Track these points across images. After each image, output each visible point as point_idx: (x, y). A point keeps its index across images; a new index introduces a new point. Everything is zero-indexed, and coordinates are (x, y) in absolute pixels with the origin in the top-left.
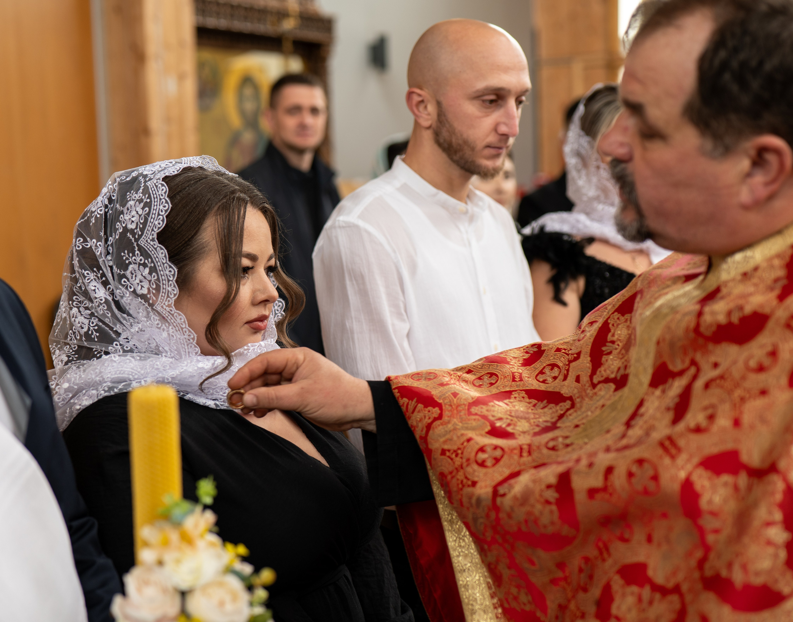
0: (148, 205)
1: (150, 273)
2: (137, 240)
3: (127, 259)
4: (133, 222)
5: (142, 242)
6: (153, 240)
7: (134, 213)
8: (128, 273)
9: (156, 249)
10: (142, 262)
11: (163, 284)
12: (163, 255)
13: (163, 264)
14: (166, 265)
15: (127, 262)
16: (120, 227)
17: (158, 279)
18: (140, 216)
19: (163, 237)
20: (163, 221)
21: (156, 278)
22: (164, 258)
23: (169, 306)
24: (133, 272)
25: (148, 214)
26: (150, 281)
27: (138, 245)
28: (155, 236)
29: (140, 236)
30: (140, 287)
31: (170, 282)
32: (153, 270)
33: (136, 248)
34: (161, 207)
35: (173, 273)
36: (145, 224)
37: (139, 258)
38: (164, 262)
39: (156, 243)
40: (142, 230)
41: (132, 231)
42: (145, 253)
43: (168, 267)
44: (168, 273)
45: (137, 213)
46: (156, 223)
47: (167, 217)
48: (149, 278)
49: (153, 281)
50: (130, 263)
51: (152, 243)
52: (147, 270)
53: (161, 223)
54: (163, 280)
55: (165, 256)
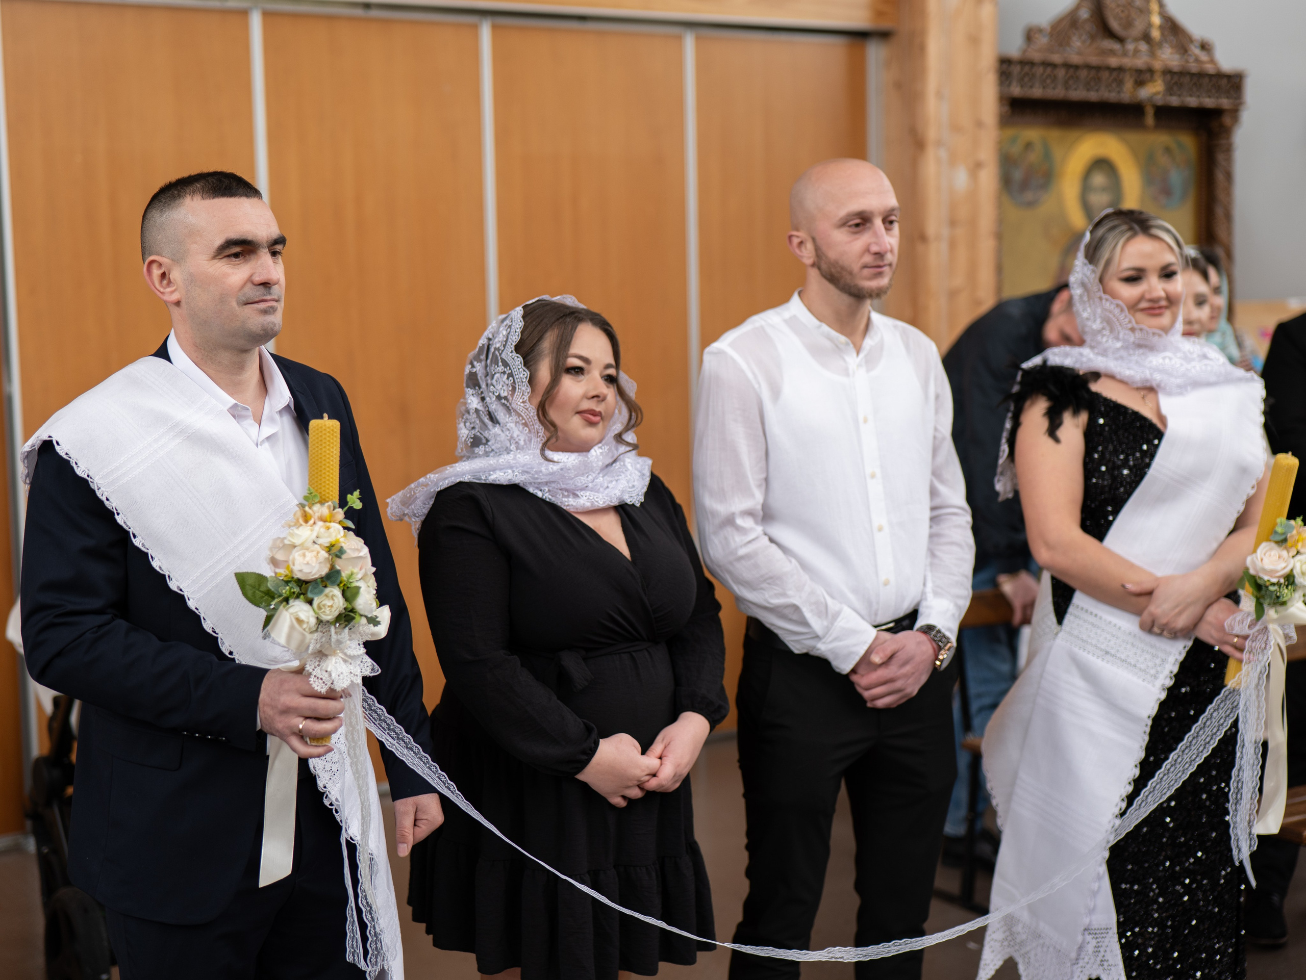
0: (510, 327)
1: (508, 378)
2: (500, 354)
3: (494, 371)
4: (499, 342)
5: (503, 356)
6: (512, 352)
8: (494, 382)
9: (513, 359)
10: (503, 371)
11: (518, 385)
12: (519, 362)
13: (519, 369)
14: (521, 370)
15: (493, 373)
17: (514, 382)
18: (504, 336)
19: (518, 348)
20: (518, 336)
21: (512, 381)
22: (520, 364)
23: (523, 402)
24: (497, 380)
25: (509, 333)
26: (508, 385)
27: (501, 358)
28: (513, 348)
29: (503, 351)
30: (502, 391)
31: (524, 383)
32: (511, 375)
33: (500, 361)
34: (517, 326)
35: (526, 376)
36: (506, 341)
37: (501, 368)
38: (520, 367)
39: (514, 354)
40: (505, 346)
41: (498, 349)
42: (505, 364)
43: (523, 371)
44: (522, 375)
46: (514, 338)
47: (521, 332)
48: (507, 382)
49: (510, 384)
50: (495, 373)
51: (511, 355)
52: (506, 376)
53: (517, 338)
54: (518, 382)
55: (521, 363)
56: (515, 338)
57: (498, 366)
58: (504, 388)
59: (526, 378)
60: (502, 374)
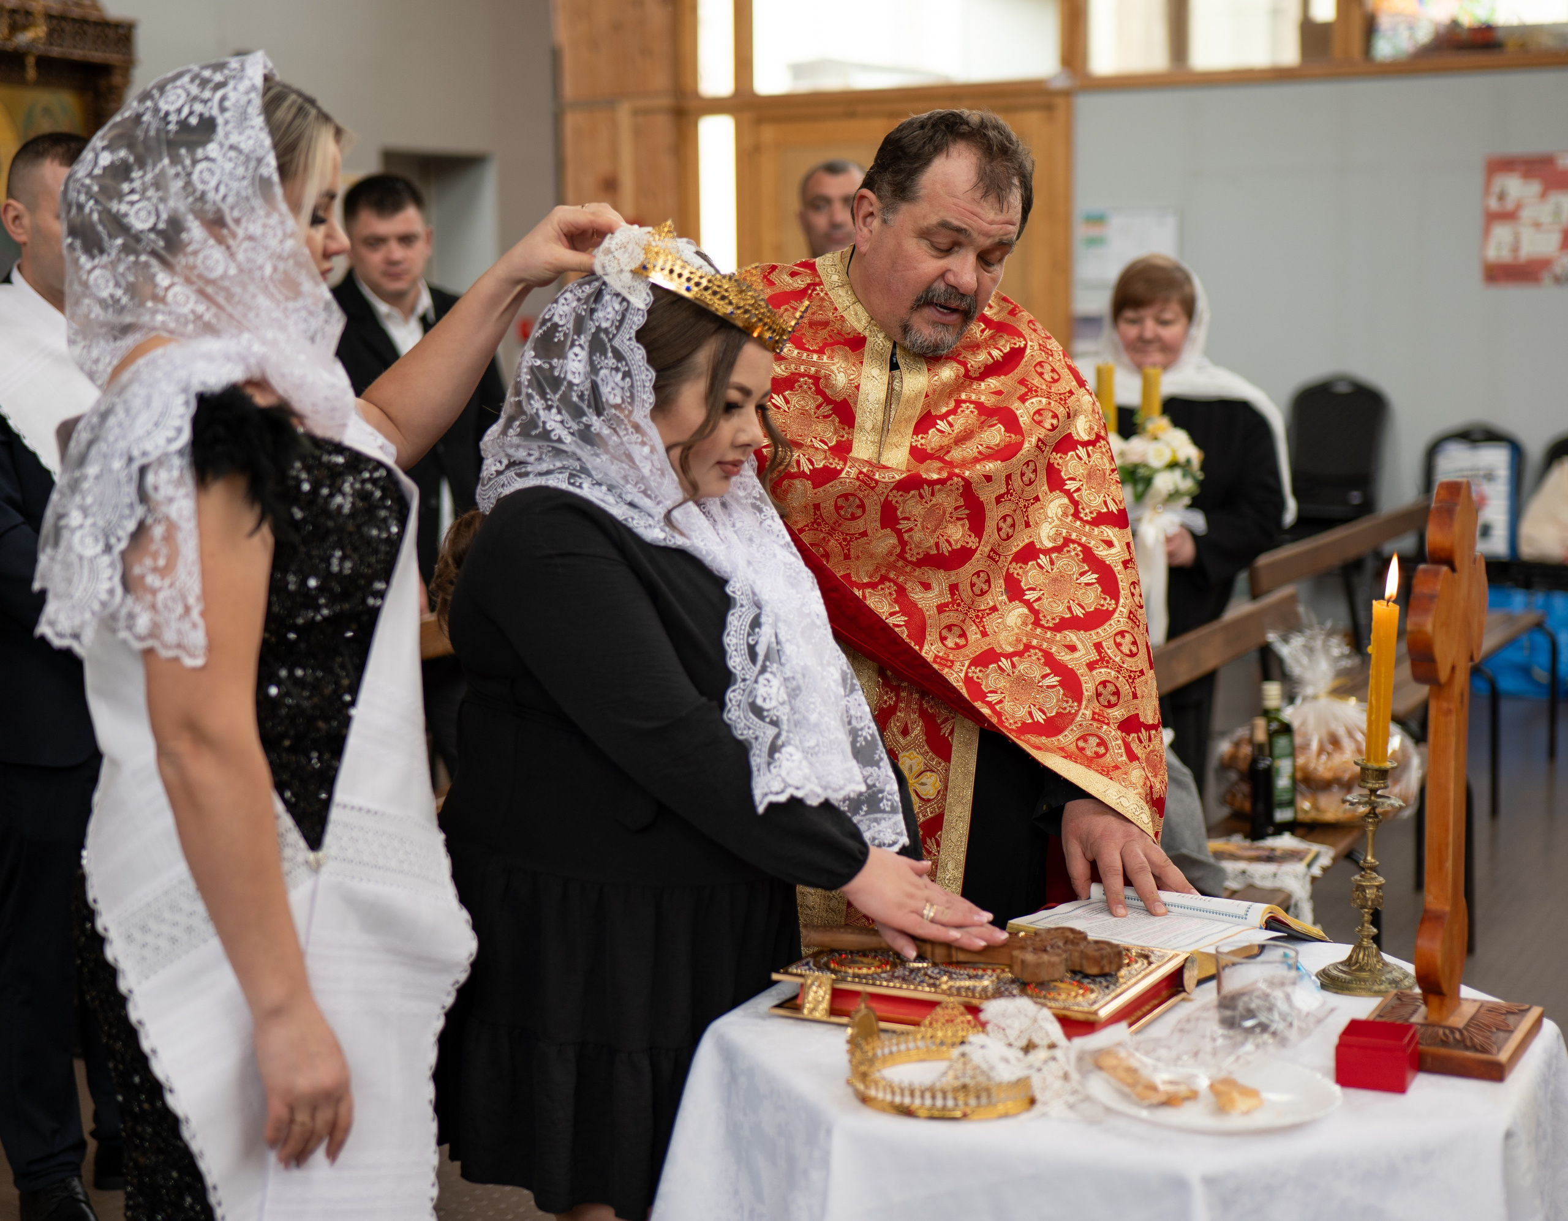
1: (623, 378)
2: (610, 340)
3: (599, 363)
4: (608, 319)
5: (616, 343)
6: (630, 339)
7: (610, 309)
8: (598, 380)
9: (632, 350)
10: (614, 366)
12: (641, 356)
13: (640, 367)
14: (643, 368)
15: (599, 367)
16: (592, 327)
17: (632, 386)
18: (617, 312)
20: (643, 316)
21: (630, 384)
22: (642, 360)
23: (645, 416)
24: (604, 378)
26: (623, 388)
27: (612, 346)
28: (633, 334)
29: (614, 336)
30: (610, 396)
31: (646, 388)
32: (627, 374)
35: (650, 377)
36: (621, 321)
37: (611, 362)
38: (641, 364)
39: (634, 343)
40: (618, 328)
41: (606, 331)
42: (619, 356)
43: (645, 371)
44: (644, 377)
45: (614, 309)
46: (635, 319)
48: (621, 384)
49: (626, 388)
50: (601, 368)
51: (628, 343)
52: (620, 375)
53: (641, 318)
55: (643, 358)
56: (638, 320)
57: (606, 358)
58: (615, 392)
59: (650, 380)
60: (614, 372)
